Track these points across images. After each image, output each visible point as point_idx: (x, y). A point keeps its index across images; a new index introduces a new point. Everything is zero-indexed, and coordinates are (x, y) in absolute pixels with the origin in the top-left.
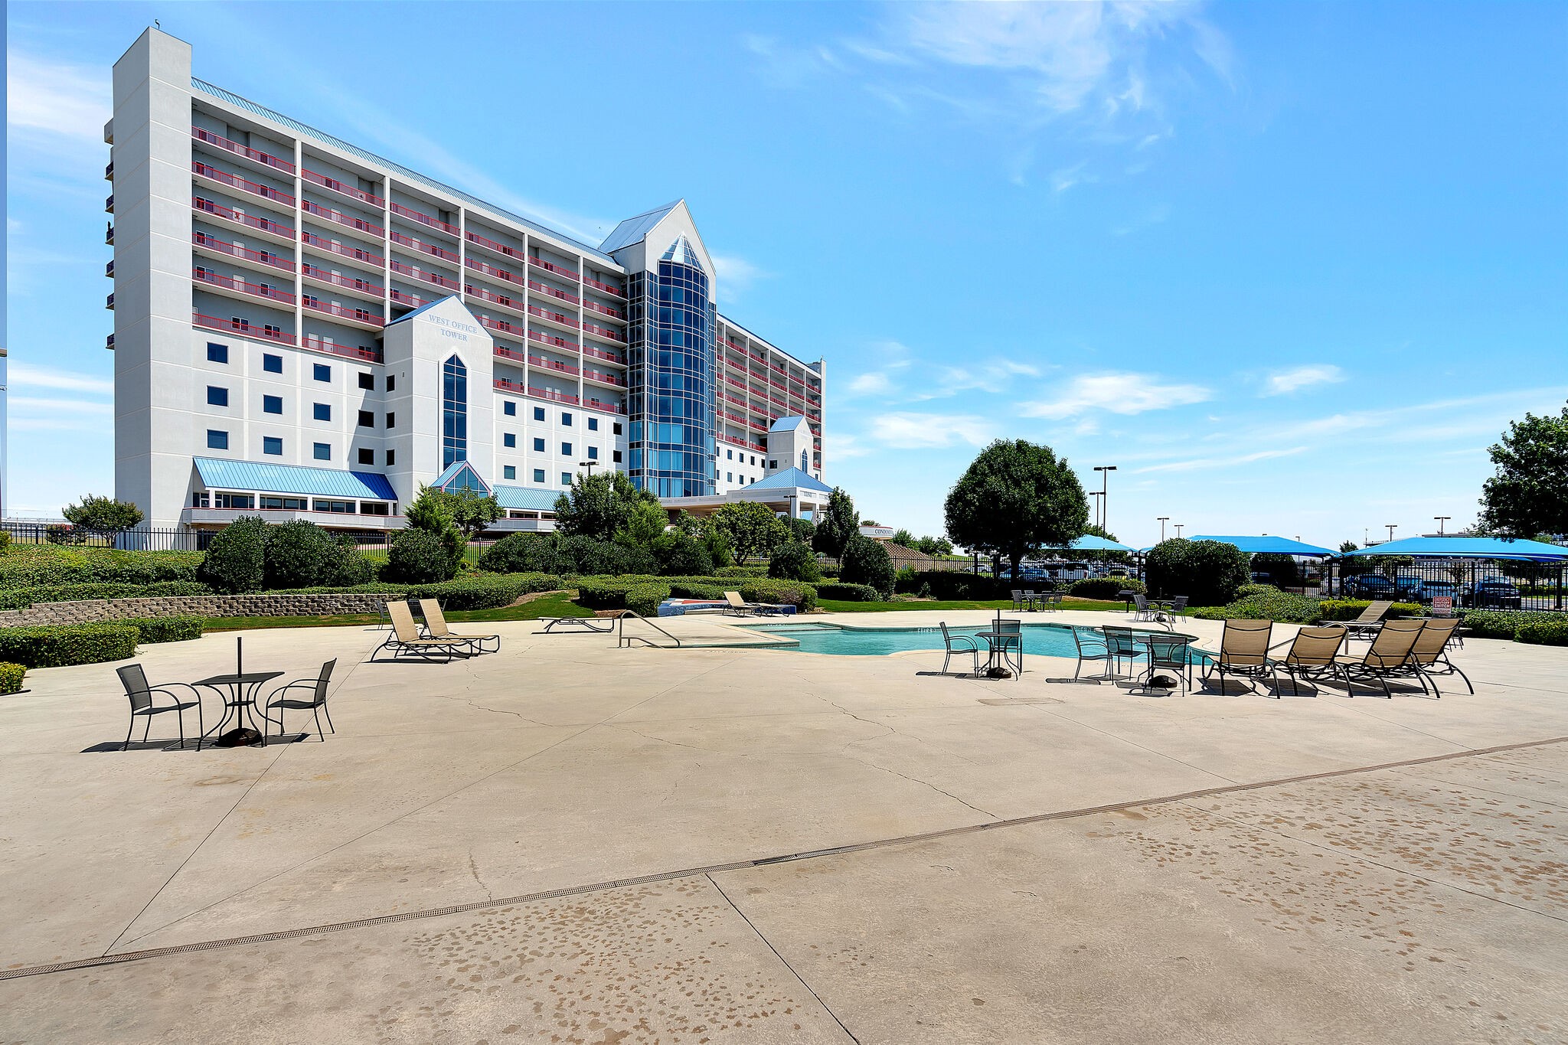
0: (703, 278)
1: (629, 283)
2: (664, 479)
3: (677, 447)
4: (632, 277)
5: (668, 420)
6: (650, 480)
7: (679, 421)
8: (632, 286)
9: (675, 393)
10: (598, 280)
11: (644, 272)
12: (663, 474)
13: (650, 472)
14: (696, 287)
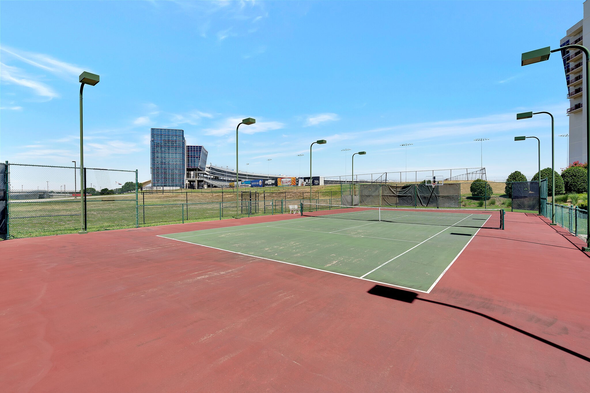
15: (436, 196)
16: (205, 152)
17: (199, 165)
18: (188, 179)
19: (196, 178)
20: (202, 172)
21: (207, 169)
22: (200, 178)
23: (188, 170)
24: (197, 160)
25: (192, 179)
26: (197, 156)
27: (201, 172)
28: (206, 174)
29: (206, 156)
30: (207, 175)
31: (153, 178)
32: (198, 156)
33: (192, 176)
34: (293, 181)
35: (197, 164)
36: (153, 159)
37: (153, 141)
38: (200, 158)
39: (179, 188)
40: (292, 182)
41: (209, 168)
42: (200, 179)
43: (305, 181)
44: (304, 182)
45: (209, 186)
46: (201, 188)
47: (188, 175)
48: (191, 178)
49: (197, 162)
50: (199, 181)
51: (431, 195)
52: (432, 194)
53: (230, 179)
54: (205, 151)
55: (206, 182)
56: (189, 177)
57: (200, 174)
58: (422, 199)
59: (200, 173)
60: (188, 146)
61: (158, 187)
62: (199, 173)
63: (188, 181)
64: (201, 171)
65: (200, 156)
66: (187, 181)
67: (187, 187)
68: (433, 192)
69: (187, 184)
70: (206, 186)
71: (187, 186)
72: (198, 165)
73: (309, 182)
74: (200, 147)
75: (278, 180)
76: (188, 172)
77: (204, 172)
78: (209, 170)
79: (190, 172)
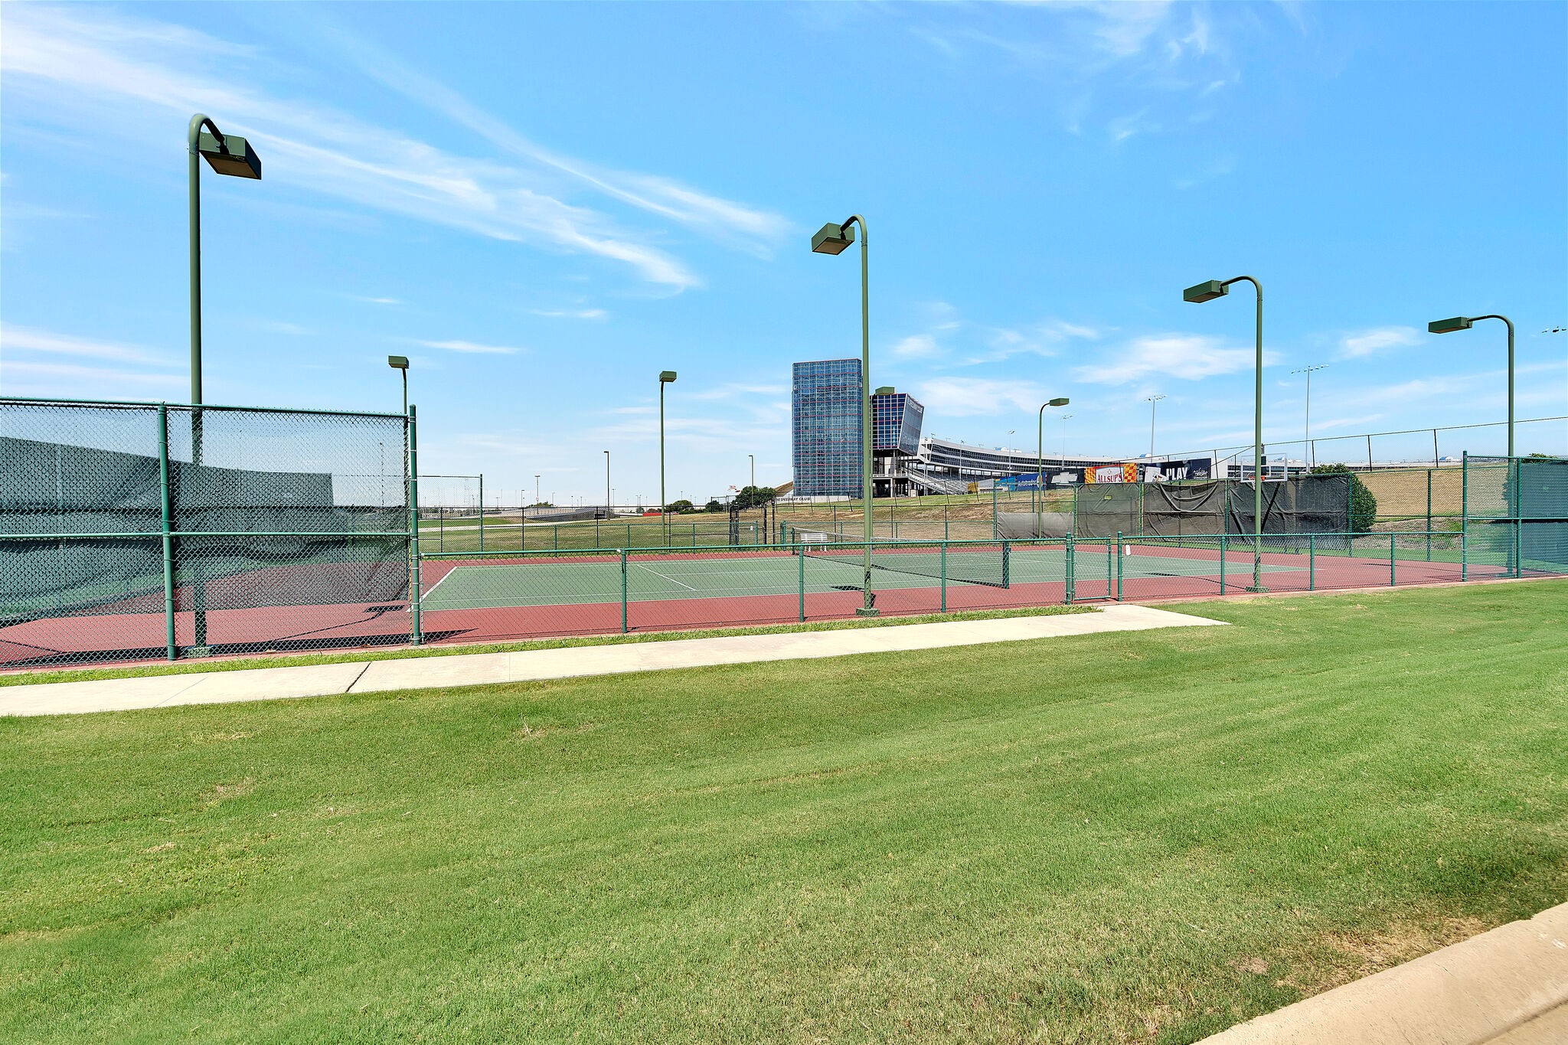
15: (1281, 514)
16: (915, 407)
17: (899, 439)
18: (874, 476)
19: (895, 472)
20: (910, 458)
21: (922, 451)
23: (877, 454)
24: (894, 429)
26: (893, 420)
27: (906, 458)
28: (919, 462)
29: (920, 416)
30: (924, 464)
31: (798, 476)
32: (896, 417)
33: (887, 468)
34: (1130, 474)
35: (894, 438)
36: (797, 432)
37: (796, 392)
38: (900, 423)
39: (845, 498)
40: (1126, 478)
41: (929, 446)
42: (901, 476)
43: (1163, 472)
44: (1161, 475)
45: (921, 493)
47: (878, 467)
48: (884, 473)
49: (894, 433)
50: (899, 481)
51: (1268, 513)
52: (1269, 509)
53: (978, 473)
54: (915, 405)
56: (877, 471)
57: (904, 464)
58: (1242, 523)
60: (873, 396)
61: (804, 497)
62: (903, 460)
63: (874, 481)
64: (907, 455)
65: (900, 418)
68: (1272, 501)
70: (913, 493)
72: (896, 440)
73: (1176, 476)
74: (900, 395)
75: (1088, 470)
76: (874, 459)
77: (914, 458)
78: (930, 452)
79: (881, 459)
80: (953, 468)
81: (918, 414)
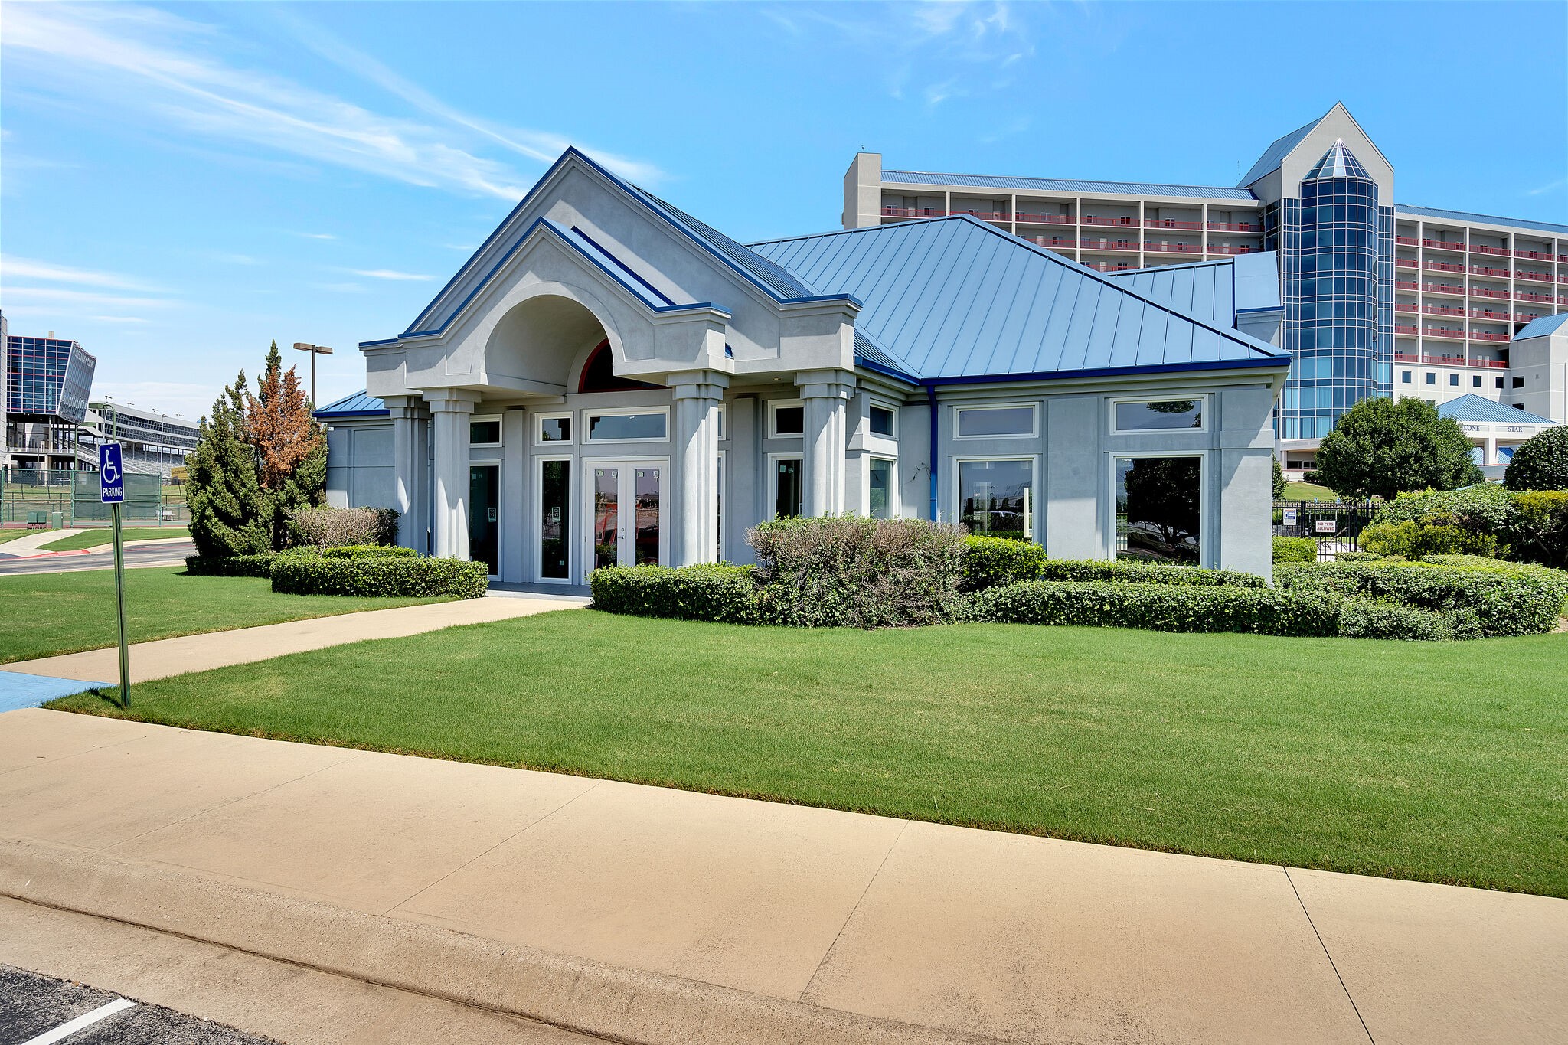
0: (1370, 187)
1: (1265, 215)
2: (1307, 419)
3: (1327, 382)
4: (1269, 208)
5: (1312, 354)
6: (1288, 422)
7: (1329, 353)
8: (1269, 217)
9: (1320, 323)
10: (1230, 222)
11: (1280, 200)
12: (1304, 413)
13: (1288, 413)
14: (1362, 200)
16: (83, 359)
17: (57, 401)
18: (12, 449)
19: (47, 447)
20: (72, 427)
21: (91, 418)
22: (61, 446)
23: (13, 417)
24: (51, 387)
25: (26, 451)
26: (50, 374)
27: (66, 426)
28: (88, 434)
29: (90, 372)
30: (94, 436)
32: (54, 372)
33: (29, 439)
35: (50, 399)
38: (61, 379)
41: (101, 413)
42: (60, 452)
46: (63, 483)
47: (14, 437)
48: (24, 446)
49: (51, 393)
50: (57, 459)
53: (174, 451)
54: (84, 357)
55: (82, 461)
56: (15, 443)
57: (61, 434)
59: (62, 429)
60: (15, 339)
62: (58, 429)
63: (14, 458)
64: (67, 423)
65: (63, 373)
66: (9, 456)
67: (9, 477)
69: (9, 467)
71: (10, 472)
72: (53, 403)
74: (61, 343)
76: (11, 425)
77: (79, 427)
78: (101, 420)
79: (20, 425)
80: (136, 443)
81: (87, 368)
